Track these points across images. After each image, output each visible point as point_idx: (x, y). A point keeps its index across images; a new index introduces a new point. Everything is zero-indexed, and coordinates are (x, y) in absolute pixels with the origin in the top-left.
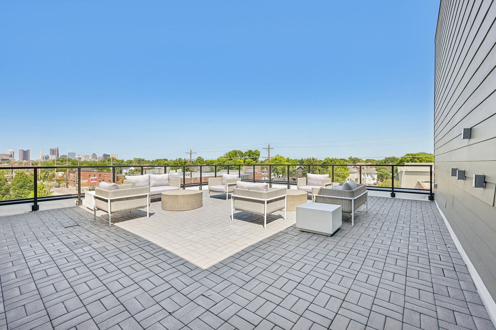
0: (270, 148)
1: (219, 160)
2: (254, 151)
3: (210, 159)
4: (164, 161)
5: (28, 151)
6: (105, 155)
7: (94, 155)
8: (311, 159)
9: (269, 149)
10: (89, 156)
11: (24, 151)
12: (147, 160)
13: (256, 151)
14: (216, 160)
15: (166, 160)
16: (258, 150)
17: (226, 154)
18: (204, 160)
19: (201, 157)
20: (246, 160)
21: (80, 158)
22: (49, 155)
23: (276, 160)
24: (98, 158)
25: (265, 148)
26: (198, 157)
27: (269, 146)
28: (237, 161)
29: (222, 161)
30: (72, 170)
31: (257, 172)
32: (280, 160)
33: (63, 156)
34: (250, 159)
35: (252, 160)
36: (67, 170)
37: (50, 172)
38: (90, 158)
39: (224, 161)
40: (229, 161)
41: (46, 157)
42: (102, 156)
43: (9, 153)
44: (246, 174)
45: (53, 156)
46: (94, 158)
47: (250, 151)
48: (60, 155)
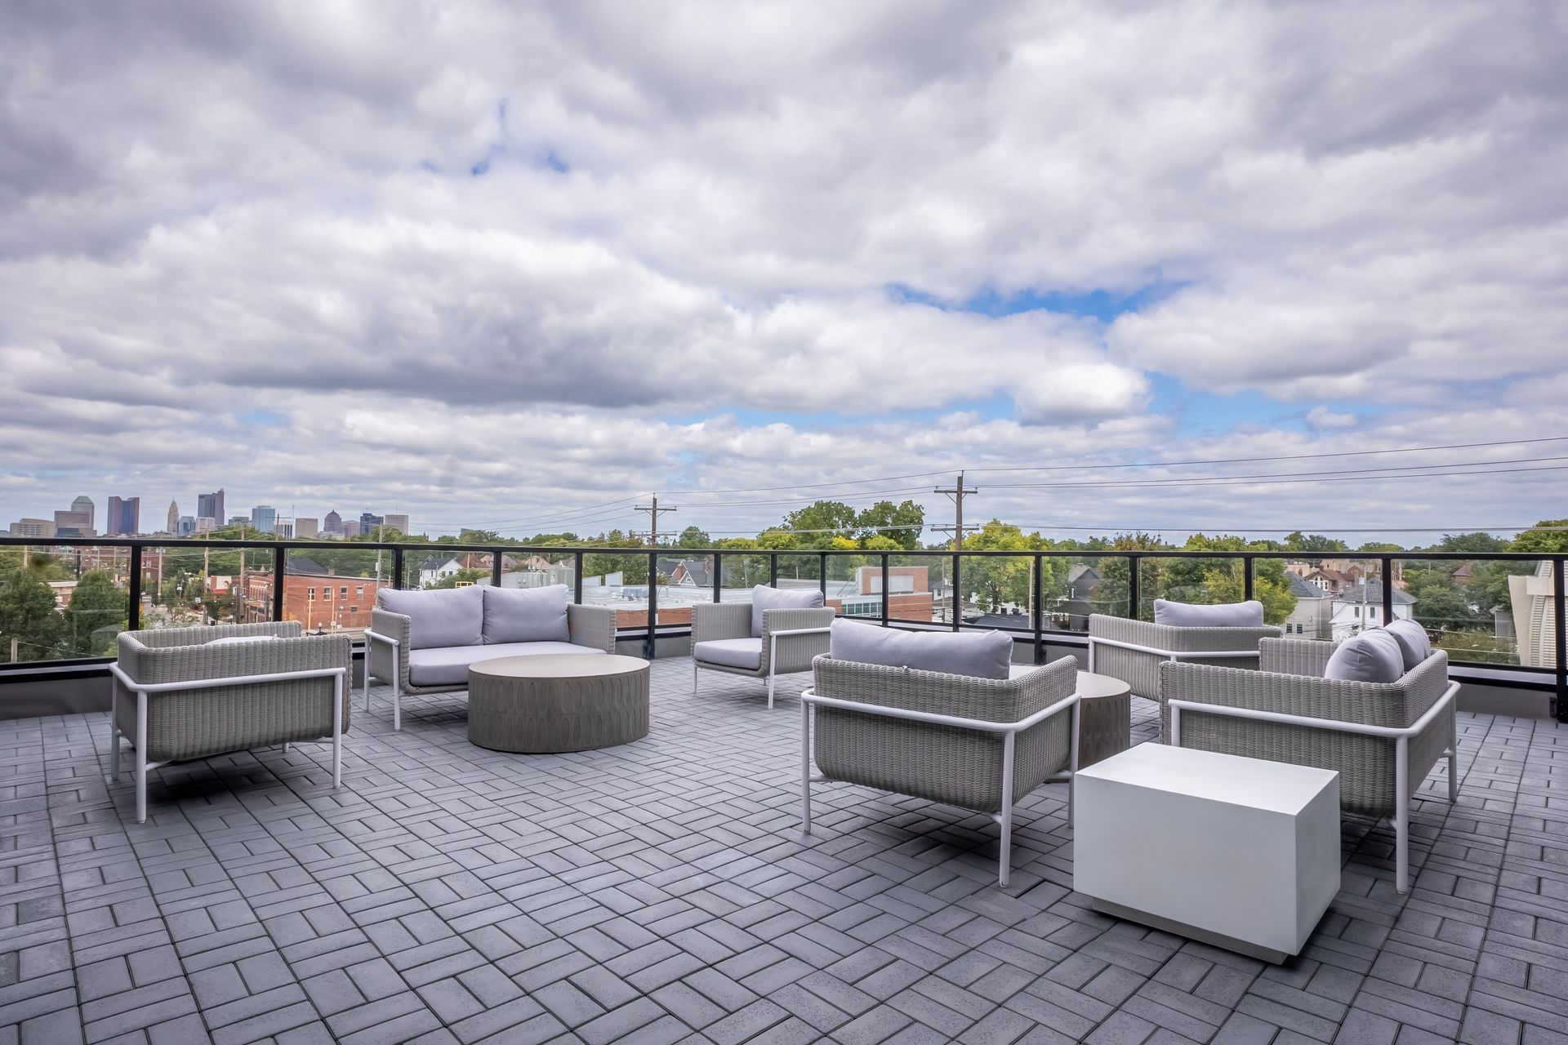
0: (966, 492)
1: (766, 540)
2: (897, 503)
3: (732, 537)
4: (562, 540)
5: (134, 502)
6: (367, 518)
7: (333, 519)
8: (1133, 539)
9: (960, 492)
10: (316, 520)
11: (125, 502)
12: (509, 538)
13: (905, 504)
14: (753, 541)
15: (571, 538)
16: (913, 501)
17: (793, 516)
18: (711, 541)
19: (699, 529)
20: (870, 544)
21: (289, 528)
22: (195, 515)
23: (986, 540)
24: (346, 529)
25: (946, 492)
26: (684, 529)
27: (960, 479)
28: (834, 546)
29: (775, 543)
30: (258, 568)
31: (912, 592)
32: (1002, 540)
33: (238, 520)
34: (886, 539)
35: (892, 541)
36: (242, 569)
37: (191, 576)
38: (321, 528)
39: (783, 545)
40: (804, 545)
41: (185, 525)
42: (356, 523)
43: (79, 510)
44: (869, 596)
45: (207, 521)
46: (334, 530)
47: (885, 508)
48: (228, 517)
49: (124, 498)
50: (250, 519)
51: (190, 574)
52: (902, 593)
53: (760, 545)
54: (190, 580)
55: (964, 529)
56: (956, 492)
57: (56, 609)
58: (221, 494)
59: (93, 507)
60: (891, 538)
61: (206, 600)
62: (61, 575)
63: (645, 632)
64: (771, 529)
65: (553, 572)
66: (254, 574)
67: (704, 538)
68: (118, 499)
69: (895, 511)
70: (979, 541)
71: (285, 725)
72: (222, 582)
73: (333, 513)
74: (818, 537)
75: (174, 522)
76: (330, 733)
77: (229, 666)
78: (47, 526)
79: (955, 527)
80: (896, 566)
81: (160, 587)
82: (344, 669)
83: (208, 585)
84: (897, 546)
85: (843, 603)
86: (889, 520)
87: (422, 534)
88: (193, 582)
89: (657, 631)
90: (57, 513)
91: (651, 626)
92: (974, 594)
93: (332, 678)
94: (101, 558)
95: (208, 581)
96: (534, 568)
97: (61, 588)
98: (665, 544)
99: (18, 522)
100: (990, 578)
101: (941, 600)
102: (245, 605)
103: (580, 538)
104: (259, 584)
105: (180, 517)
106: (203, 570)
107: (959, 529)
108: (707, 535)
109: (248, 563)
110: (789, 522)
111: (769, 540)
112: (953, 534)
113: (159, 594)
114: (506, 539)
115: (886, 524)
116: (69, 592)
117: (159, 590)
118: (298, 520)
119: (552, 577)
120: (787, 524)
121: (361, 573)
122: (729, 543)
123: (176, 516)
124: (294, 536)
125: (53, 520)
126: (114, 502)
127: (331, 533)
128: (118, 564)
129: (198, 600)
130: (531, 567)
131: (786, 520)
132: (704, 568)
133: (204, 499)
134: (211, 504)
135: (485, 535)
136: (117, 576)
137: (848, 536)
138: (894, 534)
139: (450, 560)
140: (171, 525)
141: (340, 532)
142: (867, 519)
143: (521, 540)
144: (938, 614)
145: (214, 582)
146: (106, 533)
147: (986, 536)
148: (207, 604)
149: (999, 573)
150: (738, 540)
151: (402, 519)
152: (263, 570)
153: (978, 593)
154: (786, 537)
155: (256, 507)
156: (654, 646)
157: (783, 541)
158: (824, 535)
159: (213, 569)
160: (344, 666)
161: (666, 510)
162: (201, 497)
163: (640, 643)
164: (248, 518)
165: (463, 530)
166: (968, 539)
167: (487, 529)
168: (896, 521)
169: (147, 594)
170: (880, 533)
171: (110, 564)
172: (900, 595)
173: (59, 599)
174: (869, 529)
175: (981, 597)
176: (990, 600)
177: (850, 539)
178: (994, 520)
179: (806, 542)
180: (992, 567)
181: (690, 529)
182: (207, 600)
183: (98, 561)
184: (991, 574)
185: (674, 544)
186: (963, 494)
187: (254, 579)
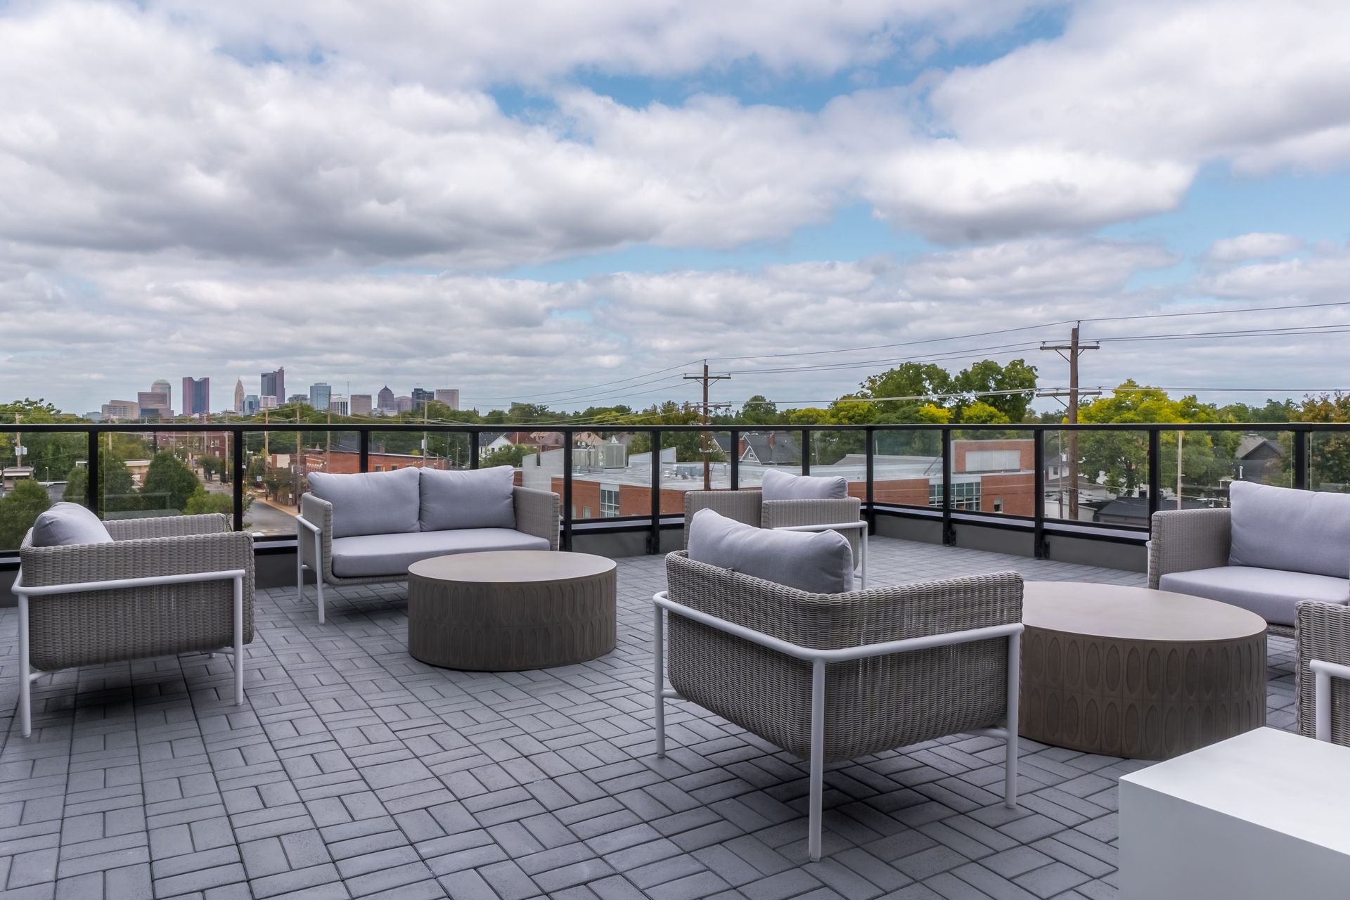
0: (1084, 348)
1: (839, 410)
2: (1003, 363)
3: (802, 407)
4: (614, 413)
5: (205, 382)
6: (418, 393)
7: (386, 394)
8: (1332, 400)
9: (1075, 348)
10: (369, 397)
11: (196, 382)
12: (558, 412)
13: (1014, 364)
14: (826, 412)
15: (622, 410)
16: (1022, 361)
17: (873, 382)
18: (778, 412)
19: (762, 399)
20: (967, 412)
21: (344, 405)
22: (259, 395)
23: (1118, 406)
24: (399, 404)
25: (1056, 348)
26: (747, 399)
27: (1075, 333)
28: (921, 415)
29: (851, 413)
30: (314, 446)
31: (1019, 470)
32: (1142, 406)
33: (296, 397)
34: (986, 406)
35: (992, 409)
36: (299, 448)
37: (254, 455)
38: (374, 405)
39: (860, 415)
40: (885, 415)
41: (251, 403)
42: (407, 398)
43: (158, 391)
44: (964, 475)
45: (269, 399)
46: (386, 406)
47: (987, 369)
48: (288, 395)
49: (196, 379)
50: (309, 397)
51: (252, 452)
52: (1006, 471)
53: (833, 416)
54: (253, 458)
55: (1081, 394)
56: (1070, 348)
57: (133, 487)
58: (281, 372)
59: (170, 388)
60: (990, 405)
61: (266, 479)
62: (142, 454)
63: (649, 522)
64: (844, 397)
65: (600, 449)
66: (309, 452)
67: (770, 409)
68: (190, 379)
69: (999, 371)
70: (1108, 408)
71: (179, 634)
72: (283, 461)
73: (386, 389)
74: (902, 406)
75: (241, 400)
76: (231, 642)
77: (116, 568)
78: (132, 407)
79: (1069, 391)
80: (998, 438)
81: (227, 465)
82: (243, 571)
83: (269, 463)
84: (999, 414)
85: (931, 483)
86: (992, 384)
87: (471, 409)
88: (256, 460)
89: (662, 522)
90: (141, 395)
91: (655, 516)
92: (1102, 473)
93: (230, 582)
94: (176, 437)
95: (269, 459)
96: (584, 444)
97: (140, 467)
98: (726, 416)
99: (108, 404)
100: (1122, 453)
101: (1057, 480)
102: (302, 483)
103: (633, 411)
104: (315, 462)
105: (245, 396)
106: (264, 447)
107: (1074, 394)
108: (774, 405)
109: (304, 442)
110: (868, 389)
111: (843, 411)
112: (1067, 400)
113: (227, 473)
114: (557, 413)
115: (987, 388)
116: (145, 471)
117: (227, 469)
118: (353, 397)
119: (600, 454)
120: (865, 391)
121: (412, 450)
122: (798, 413)
123: (242, 395)
124: (349, 413)
125: (137, 401)
126: (188, 382)
127: (385, 409)
128: (191, 442)
129: (259, 479)
130: (581, 443)
131: (863, 387)
132: (769, 442)
133: (266, 377)
134: (273, 382)
135: (535, 408)
136: (190, 455)
137: (939, 406)
138: (996, 401)
139: (499, 436)
140: (238, 404)
141: (392, 408)
142: (966, 382)
143: (572, 415)
144: (1054, 497)
145: (275, 460)
146: (182, 413)
147: (1121, 402)
148: (268, 482)
149: (1136, 447)
150: (809, 410)
151: (453, 394)
152: (318, 449)
153: (1107, 471)
154: (864, 405)
155: (313, 385)
156: (658, 539)
157: (861, 411)
158: (908, 403)
159: (274, 447)
160: (244, 568)
161: (718, 378)
162: (263, 376)
163: (643, 535)
164: (306, 395)
165: (514, 404)
166: (1094, 405)
167: (536, 402)
168: (1000, 384)
169: (216, 473)
170: (981, 399)
171: (184, 443)
172: (1003, 473)
173: (136, 478)
174: (966, 395)
175: (1112, 477)
176: (1122, 480)
177: (942, 407)
178: (1129, 380)
179: (887, 412)
180: (1126, 440)
181: (755, 398)
182: (269, 479)
183: (174, 440)
184: (1124, 448)
185: (736, 415)
186: (1079, 351)
187: (310, 457)
